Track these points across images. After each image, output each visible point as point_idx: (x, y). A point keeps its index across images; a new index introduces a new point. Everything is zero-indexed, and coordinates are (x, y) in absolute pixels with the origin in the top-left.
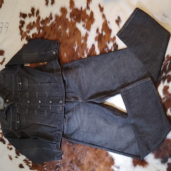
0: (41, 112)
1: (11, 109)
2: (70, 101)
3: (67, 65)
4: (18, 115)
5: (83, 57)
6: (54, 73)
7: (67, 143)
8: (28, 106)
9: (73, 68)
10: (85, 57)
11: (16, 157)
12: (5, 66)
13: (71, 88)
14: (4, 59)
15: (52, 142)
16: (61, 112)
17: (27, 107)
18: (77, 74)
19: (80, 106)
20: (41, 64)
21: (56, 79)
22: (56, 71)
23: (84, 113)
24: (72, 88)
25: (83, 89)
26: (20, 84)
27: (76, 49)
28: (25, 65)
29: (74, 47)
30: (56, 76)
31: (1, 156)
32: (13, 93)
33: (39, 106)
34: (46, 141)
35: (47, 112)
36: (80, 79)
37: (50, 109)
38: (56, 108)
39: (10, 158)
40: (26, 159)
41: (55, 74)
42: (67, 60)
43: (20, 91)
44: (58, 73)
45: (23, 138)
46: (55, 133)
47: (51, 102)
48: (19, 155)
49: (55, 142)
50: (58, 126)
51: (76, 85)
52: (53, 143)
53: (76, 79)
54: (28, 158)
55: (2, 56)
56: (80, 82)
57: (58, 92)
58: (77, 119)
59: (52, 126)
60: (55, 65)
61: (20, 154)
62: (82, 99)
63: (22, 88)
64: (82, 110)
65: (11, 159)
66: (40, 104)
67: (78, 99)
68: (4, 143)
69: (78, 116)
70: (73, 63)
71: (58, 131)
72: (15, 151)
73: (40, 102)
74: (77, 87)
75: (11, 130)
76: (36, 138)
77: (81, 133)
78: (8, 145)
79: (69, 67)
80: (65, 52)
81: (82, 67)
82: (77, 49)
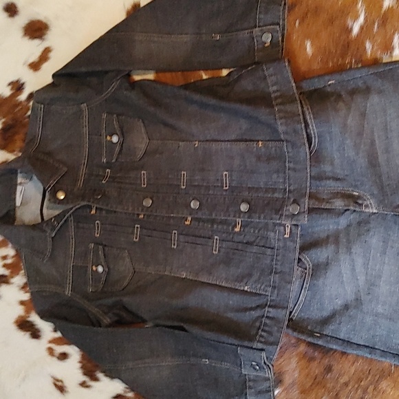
0: (199, 241)
1: (72, 224)
2: (328, 206)
3: (318, 84)
4: (101, 247)
5: (386, 59)
6: (273, 107)
7: (302, 348)
8: (141, 216)
9: (343, 93)
10: (394, 59)
11: (83, 384)
12: (54, 76)
13: (332, 164)
14: (47, 51)
15: (246, 343)
16: (289, 243)
17: (139, 221)
18: (363, 115)
19: (371, 226)
20: (205, 77)
21: (281, 128)
22: (279, 101)
23: (384, 253)
24: (337, 161)
25: (384, 169)
26: (115, 139)
27: (356, 30)
28: (137, 78)
29: (350, 22)
30: (281, 118)
31: (24, 380)
32: (83, 171)
33: (190, 219)
34: (224, 338)
35: (222, 240)
36: (372, 132)
37: (237, 229)
38: (268, 230)
39: (56, 385)
40: (125, 392)
41: (279, 111)
42: (316, 66)
43: (109, 165)
44: (289, 108)
45: (119, 323)
46: (255, 314)
47: (244, 207)
48: (96, 379)
49: (260, 346)
50: (270, 289)
51: (357, 154)
52: (252, 348)
53: (360, 134)
54: (132, 390)
55: (37, 42)
56: (373, 143)
57: (281, 175)
58: (353, 269)
59: (246, 288)
60: (275, 79)
61: (100, 375)
62: (380, 203)
63: (119, 154)
64: (375, 240)
65: (61, 389)
66: (192, 211)
67: (360, 202)
68: (36, 334)
69: (359, 261)
70: (345, 77)
71: (270, 306)
72: (79, 365)
73: (194, 205)
74: (362, 161)
75: (68, 292)
76: (182, 329)
77: (369, 320)
78: (50, 342)
79: (329, 89)
80: (307, 37)
81: (380, 92)
82: (362, 28)
